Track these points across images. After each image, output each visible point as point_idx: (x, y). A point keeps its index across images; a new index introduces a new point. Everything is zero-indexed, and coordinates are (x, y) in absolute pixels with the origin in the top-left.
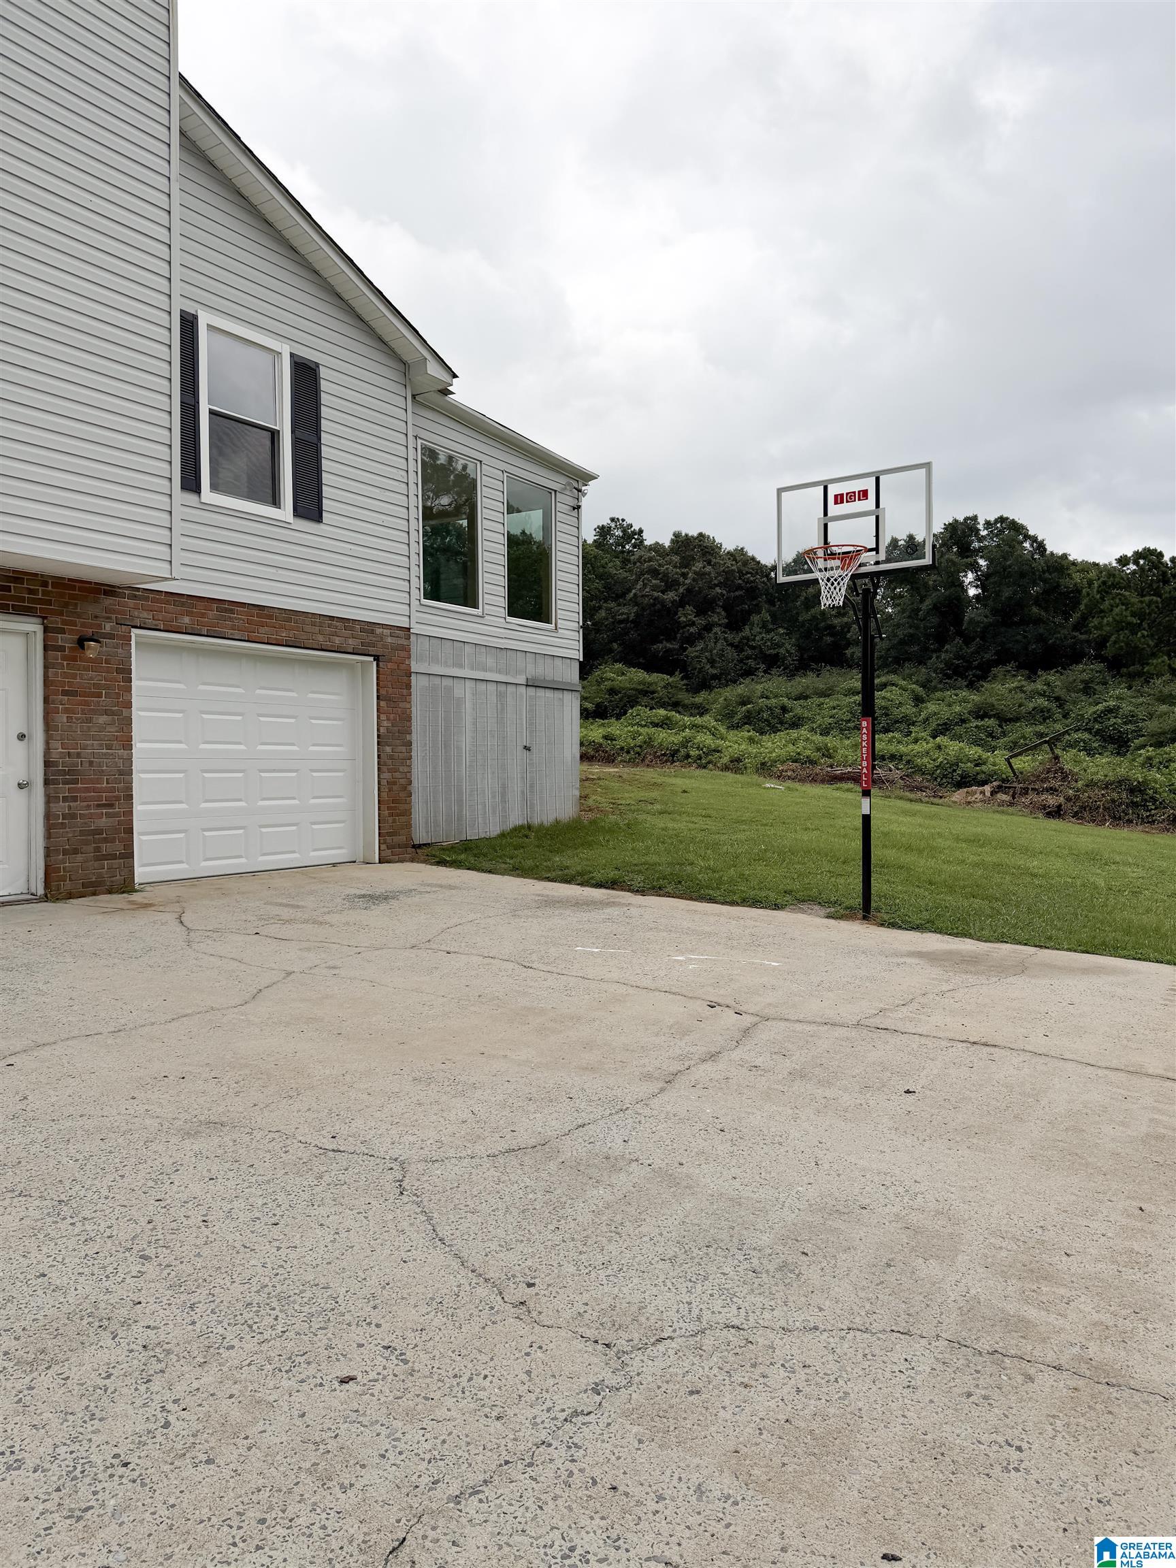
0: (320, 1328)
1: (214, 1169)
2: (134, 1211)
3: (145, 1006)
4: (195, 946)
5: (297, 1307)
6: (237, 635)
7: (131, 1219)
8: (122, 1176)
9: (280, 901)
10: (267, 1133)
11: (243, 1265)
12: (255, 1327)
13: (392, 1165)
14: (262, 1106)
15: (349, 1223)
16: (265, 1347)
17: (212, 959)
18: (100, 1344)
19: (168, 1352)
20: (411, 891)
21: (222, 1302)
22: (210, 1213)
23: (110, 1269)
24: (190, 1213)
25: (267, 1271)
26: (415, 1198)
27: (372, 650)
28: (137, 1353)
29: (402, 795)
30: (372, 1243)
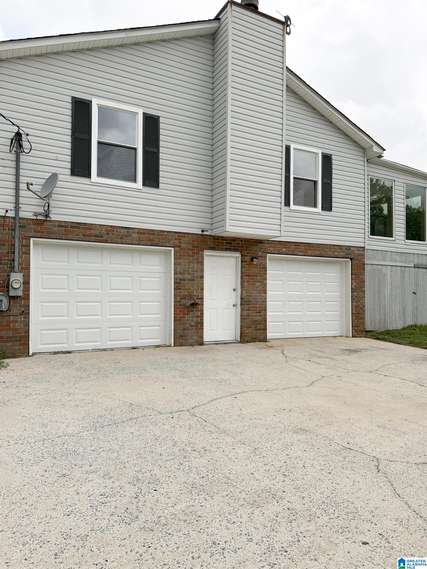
0: (352, 519)
1: (305, 447)
2: (279, 457)
3: (275, 382)
4: (289, 363)
5: (342, 508)
6: (301, 254)
7: (278, 460)
8: (274, 444)
9: (316, 349)
10: (322, 437)
11: (319, 486)
12: (327, 512)
13: (373, 459)
14: (320, 426)
15: (358, 479)
16: (331, 521)
17: (295, 368)
18: (273, 504)
19: (297, 513)
20: (366, 349)
21: (313, 499)
22: (305, 464)
23: (274, 477)
24: (298, 462)
25: (329, 491)
26: (384, 475)
27: (350, 256)
28: (286, 510)
29: (361, 311)
30: (369, 489)
